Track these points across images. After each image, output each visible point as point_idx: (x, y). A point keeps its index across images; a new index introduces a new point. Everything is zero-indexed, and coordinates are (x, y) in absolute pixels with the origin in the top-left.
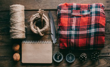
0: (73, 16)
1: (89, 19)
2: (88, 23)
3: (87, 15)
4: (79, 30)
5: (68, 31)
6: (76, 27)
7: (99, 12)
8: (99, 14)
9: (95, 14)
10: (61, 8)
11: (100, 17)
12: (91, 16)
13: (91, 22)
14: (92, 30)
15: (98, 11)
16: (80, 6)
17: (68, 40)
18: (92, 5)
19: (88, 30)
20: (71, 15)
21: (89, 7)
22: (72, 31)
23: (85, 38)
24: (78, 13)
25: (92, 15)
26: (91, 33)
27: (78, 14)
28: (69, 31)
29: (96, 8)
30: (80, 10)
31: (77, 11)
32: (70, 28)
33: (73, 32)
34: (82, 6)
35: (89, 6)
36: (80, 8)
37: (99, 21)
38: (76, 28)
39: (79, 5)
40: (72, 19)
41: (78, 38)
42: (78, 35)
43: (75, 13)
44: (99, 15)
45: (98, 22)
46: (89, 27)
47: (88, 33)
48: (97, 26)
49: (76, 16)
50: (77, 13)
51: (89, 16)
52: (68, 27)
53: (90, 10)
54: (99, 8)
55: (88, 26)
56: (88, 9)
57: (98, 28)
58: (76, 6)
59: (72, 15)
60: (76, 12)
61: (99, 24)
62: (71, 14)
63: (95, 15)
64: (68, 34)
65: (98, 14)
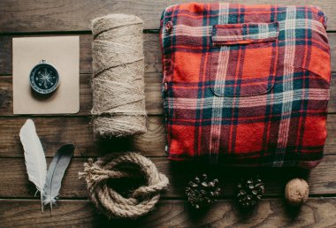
0: (219, 45)
1: (274, 53)
2: (271, 71)
3: (266, 42)
4: (238, 95)
5: (200, 97)
6: (227, 83)
7: (309, 31)
8: (310, 37)
9: (297, 37)
10: (176, 17)
11: (314, 49)
12: (283, 45)
13: (281, 67)
14: (284, 93)
15: (306, 28)
16: (243, 10)
17: (200, 128)
18: (285, 9)
19: (272, 95)
20: (212, 41)
21: (273, 14)
22: (215, 98)
23: (259, 121)
24: (237, 34)
25: (286, 41)
26: (281, 104)
27: (236, 37)
28: (203, 99)
29: (297, 17)
30: (242, 24)
31: (233, 27)
32: (207, 89)
33: (218, 103)
34: (250, 10)
35: (273, 10)
36: (242, 15)
37: (311, 63)
38: (230, 86)
39: (240, 7)
40: (214, 55)
41: (235, 123)
42: (237, 110)
43: (225, 34)
44: (310, 43)
45: (307, 65)
46: (275, 84)
47: (272, 103)
48: (302, 79)
49: (228, 46)
50: (231, 34)
51: (274, 46)
52: (200, 84)
53: (276, 25)
54: (310, 17)
55: (271, 78)
56: (272, 21)
57: (308, 87)
58: (230, 10)
59: (216, 42)
60: (227, 31)
61: (309, 72)
62: (211, 37)
63: (297, 43)
64: (199, 110)
65: (307, 40)
